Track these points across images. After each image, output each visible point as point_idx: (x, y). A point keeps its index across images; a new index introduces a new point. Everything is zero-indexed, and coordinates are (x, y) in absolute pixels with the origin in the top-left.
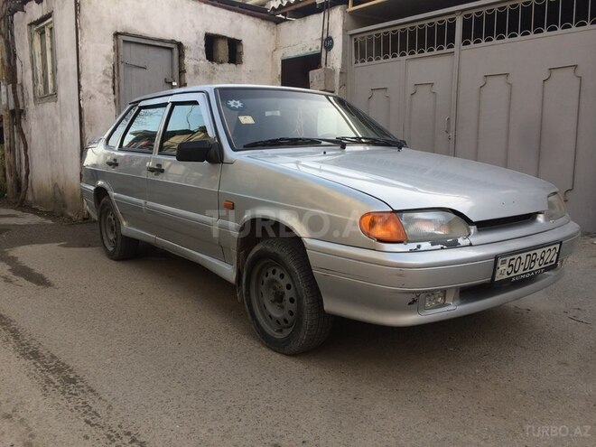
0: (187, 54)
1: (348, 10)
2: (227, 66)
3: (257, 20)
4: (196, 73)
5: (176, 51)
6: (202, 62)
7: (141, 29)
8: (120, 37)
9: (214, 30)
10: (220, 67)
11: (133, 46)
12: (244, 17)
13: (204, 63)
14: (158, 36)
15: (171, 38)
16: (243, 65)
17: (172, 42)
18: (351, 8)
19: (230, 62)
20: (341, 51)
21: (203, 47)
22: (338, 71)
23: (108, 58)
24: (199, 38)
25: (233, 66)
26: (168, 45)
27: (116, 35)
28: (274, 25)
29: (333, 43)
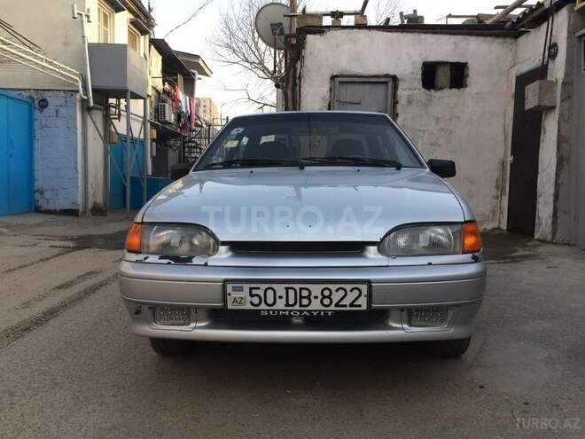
0: (401, 85)
1: (576, 9)
2: (447, 92)
3: (489, 39)
4: (410, 102)
5: (390, 84)
6: (417, 91)
7: (357, 69)
8: (336, 79)
9: (433, 58)
10: (438, 94)
11: (349, 86)
12: (472, 39)
13: (420, 92)
14: (372, 73)
15: (385, 73)
16: (468, 90)
17: (387, 76)
18: (579, 5)
19: (451, 87)
20: (565, 58)
21: (420, 76)
22: (560, 82)
23: (323, 98)
24: (415, 68)
25: (455, 90)
26: (383, 80)
27: (333, 78)
28: (513, 40)
29: (557, 50)
